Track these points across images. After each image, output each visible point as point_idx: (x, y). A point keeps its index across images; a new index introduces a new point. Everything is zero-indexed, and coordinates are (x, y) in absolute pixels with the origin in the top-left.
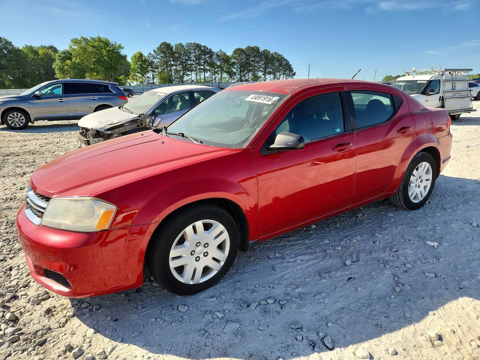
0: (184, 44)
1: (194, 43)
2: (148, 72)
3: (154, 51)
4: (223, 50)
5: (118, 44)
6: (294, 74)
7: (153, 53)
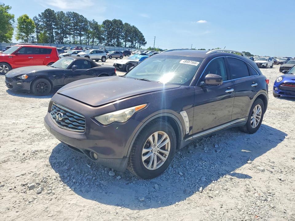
0: (65, 12)
1: (73, 12)
2: (34, 32)
3: (39, 15)
4: (95, 20)
5: (6, 5)
6: (146, 43)
7: (38, 17)
